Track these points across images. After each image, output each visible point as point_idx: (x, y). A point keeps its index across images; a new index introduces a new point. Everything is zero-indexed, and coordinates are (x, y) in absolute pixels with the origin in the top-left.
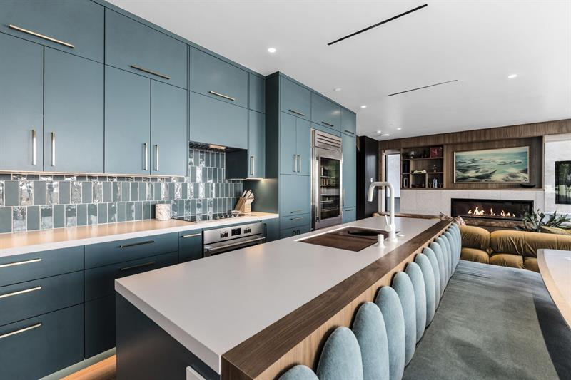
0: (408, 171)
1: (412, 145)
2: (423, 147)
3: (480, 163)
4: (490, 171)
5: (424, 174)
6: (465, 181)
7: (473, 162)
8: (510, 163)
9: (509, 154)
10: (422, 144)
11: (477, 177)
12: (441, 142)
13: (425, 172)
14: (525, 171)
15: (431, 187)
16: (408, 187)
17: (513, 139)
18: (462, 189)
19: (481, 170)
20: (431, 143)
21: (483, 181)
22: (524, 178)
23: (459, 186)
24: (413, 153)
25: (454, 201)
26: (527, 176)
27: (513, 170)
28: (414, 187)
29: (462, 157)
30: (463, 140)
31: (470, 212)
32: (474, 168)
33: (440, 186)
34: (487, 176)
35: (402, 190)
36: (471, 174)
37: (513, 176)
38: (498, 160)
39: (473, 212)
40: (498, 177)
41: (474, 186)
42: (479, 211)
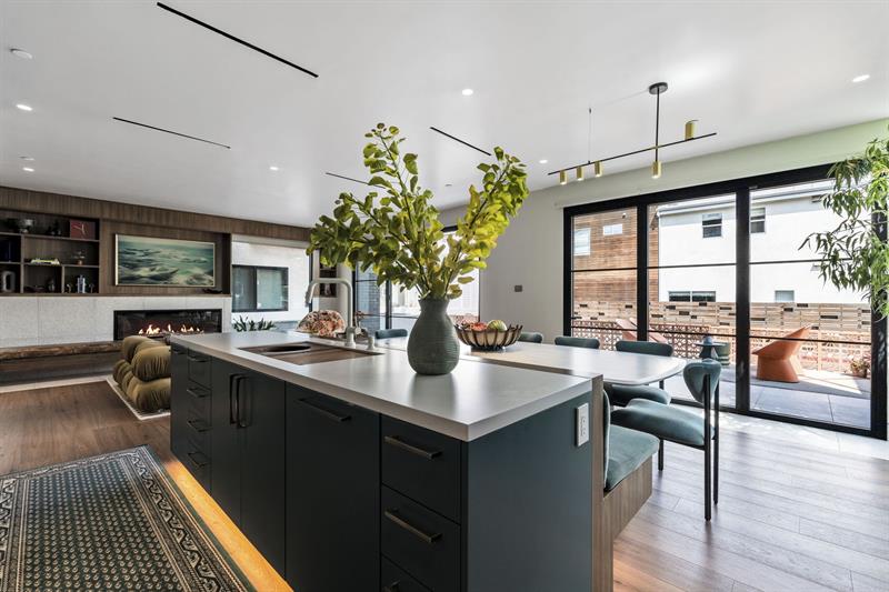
0: (16, 258)
1: (28, 206)
2: (53, 215)
3: (156, 258)
4: (171, 270)
5: (57, 267)
6: (134, 283)
7: (146, 255)
8: (195, 261)
9: (193, 249)
10: (52, 209)
11: (153, 278)
12: (95, 214)
13: (57, 262)
14: (211, 273)
15: (74, 291)
17: (197, 231)
18: (129, 295)
19: (158, 268)
20: (73, 211)
21: (161, 284)
22: (209, 281)
23: (123, 290)
24: (29, 222)
25: (118, 315)
26: (213, 279)
27: (198, 271)
28: (30, 291)
29: (130, 244)
30: (134, 219)
31: (140, 332)
32: (148, 263)
33: (92, 291)
34: (166, 277)
36: (144, 272)
37: (198, 278)
38: (181, 256)
39: (145, 331)
40: (180, 279)
42: (153, 328)
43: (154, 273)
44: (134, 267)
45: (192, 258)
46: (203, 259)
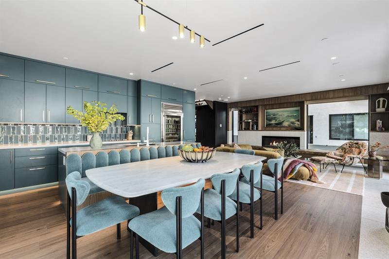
0: (242, 121)
1: (243, 105)
2: (249, 107)
3: (277, 116)
4: (282, 120)
5: (249, 122)
6: (271, 126)
7: (274, 115)
8: (291, 116)
9: (291, 111)
10: (248, 105)
11: (276, 124)
12: (257, 104)
13: (250, 121)
14: (298, 121)
15: (253, 129)
16: (242, 130)
17: (293, 102)
18: (269, 130)
19: (278, 120)
20: (253, 104)
21: (279, 126)
22: (297, 124)
23: (267, 129)
24: (244, 110)
25: (264, 137)
26: (299, 123)
27: (293, 120)
28: (245, 129)
29: (269, 112)
30: (268, 103)
31: (271, 144)
32: (274, 119)
33: (257, 129)
34: (281, 123)
35: (239, 131)
36: (273, 122)
37: (293, 123)
38: (286, 114)
39: (272, 144)
40: (286, 124)
41: (275, 129)
42: (276, 143)
43: (276, 122)
44: (270, 120)
45: (290, 115)
46: (295, 115)
